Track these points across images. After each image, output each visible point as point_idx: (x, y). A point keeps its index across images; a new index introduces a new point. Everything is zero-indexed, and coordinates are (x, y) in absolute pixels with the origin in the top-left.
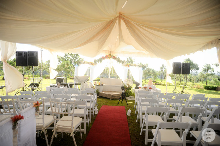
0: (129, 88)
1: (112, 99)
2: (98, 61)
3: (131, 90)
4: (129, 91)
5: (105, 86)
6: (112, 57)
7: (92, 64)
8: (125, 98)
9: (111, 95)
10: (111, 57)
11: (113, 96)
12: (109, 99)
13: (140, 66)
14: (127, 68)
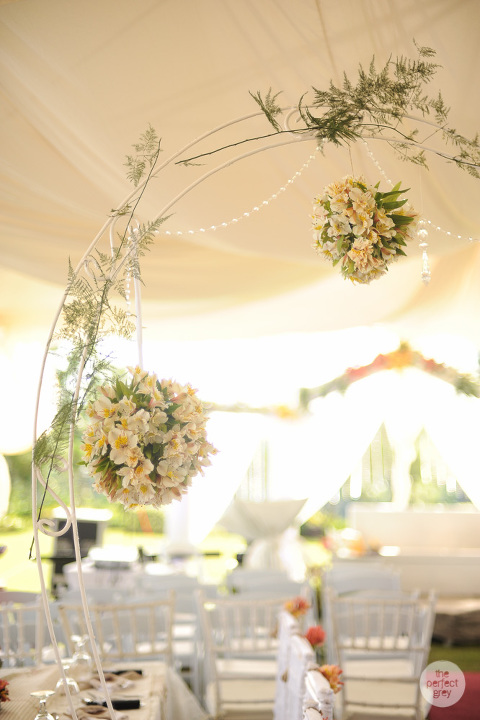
2: (326, 390)
6: (420, 364)
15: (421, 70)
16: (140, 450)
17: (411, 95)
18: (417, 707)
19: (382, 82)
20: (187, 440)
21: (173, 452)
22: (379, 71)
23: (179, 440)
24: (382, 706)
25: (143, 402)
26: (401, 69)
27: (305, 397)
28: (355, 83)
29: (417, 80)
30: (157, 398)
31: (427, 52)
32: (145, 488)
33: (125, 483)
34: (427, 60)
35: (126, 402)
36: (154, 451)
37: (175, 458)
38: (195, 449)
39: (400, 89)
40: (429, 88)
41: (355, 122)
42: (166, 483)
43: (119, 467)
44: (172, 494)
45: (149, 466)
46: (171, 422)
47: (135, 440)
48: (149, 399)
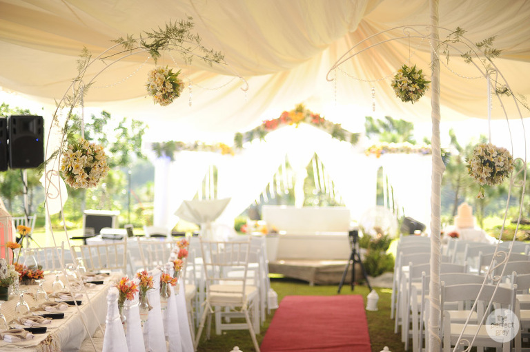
0: (383, 244)
1: (316, 285)
2: (250, 136)
3: (388, 252)
4: (382, 253)
5: (284, 237)
6: (309, 119)
7: (226, 151)
8: (367, 282)
9: (309, 268)
10: (304, 120)
11: (318, 271)
12: (306, 283)
13: (427, 154)
14: (374, 162)
15: (189, 25)
16: (83, 170)
17: (185, 34)
18: (243, 293)
19: (175, 29)
20: (99, 166)
21: (94, 171)
22: (173, 25)
23: (97, 166)
24: (226, 292)
25: (84, 152)
26: (181, 24)
27: (238, 139)
28: (164, 30)
29: (187, 28)
30: (90, 151)
31: (190, 18)
32: (84, 183)
33: (77, 181)
34: (191, 21)
35: (79, 152)
36: (88, 170)
37: (95, 173)
38: (102, 170)
39: (181, 31)
40: (193, 32)
41: (166, 44)
42: (91, 181)
43: (75, 175)
44: (93, 185)
45: (86, 175)
46: (95, 160)
47: (82, 166)
48: (87, 151)
